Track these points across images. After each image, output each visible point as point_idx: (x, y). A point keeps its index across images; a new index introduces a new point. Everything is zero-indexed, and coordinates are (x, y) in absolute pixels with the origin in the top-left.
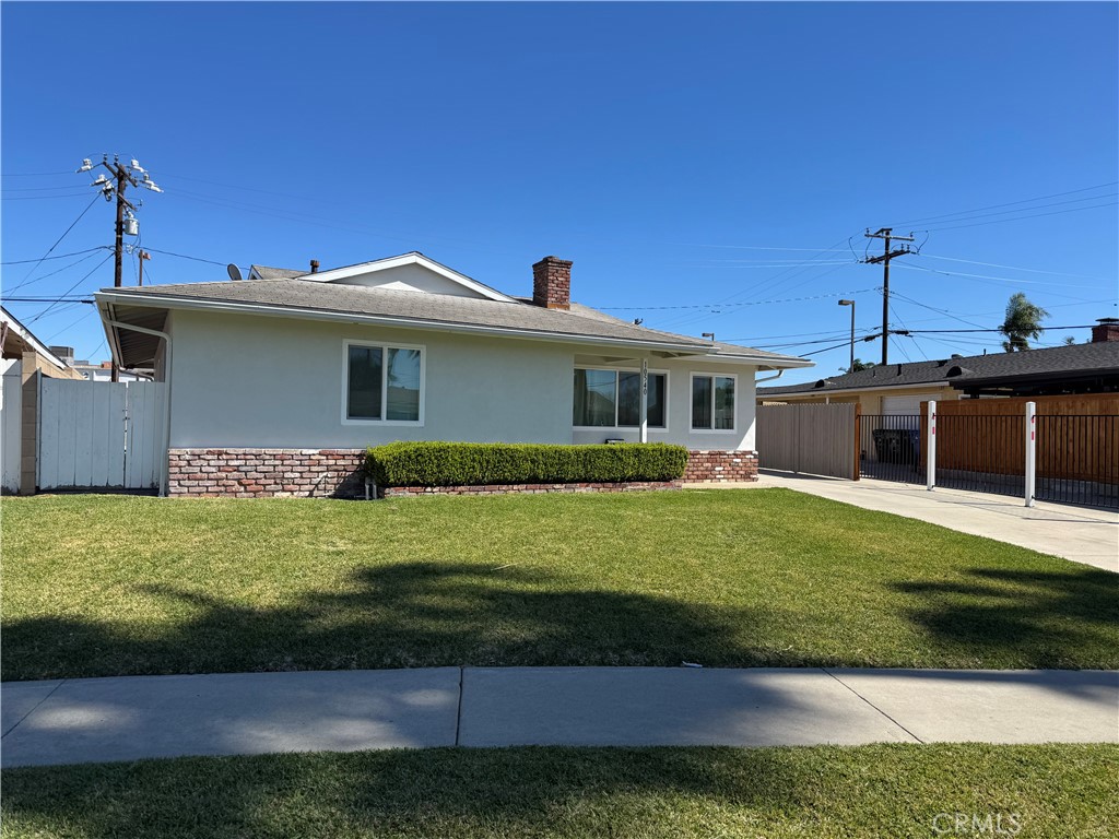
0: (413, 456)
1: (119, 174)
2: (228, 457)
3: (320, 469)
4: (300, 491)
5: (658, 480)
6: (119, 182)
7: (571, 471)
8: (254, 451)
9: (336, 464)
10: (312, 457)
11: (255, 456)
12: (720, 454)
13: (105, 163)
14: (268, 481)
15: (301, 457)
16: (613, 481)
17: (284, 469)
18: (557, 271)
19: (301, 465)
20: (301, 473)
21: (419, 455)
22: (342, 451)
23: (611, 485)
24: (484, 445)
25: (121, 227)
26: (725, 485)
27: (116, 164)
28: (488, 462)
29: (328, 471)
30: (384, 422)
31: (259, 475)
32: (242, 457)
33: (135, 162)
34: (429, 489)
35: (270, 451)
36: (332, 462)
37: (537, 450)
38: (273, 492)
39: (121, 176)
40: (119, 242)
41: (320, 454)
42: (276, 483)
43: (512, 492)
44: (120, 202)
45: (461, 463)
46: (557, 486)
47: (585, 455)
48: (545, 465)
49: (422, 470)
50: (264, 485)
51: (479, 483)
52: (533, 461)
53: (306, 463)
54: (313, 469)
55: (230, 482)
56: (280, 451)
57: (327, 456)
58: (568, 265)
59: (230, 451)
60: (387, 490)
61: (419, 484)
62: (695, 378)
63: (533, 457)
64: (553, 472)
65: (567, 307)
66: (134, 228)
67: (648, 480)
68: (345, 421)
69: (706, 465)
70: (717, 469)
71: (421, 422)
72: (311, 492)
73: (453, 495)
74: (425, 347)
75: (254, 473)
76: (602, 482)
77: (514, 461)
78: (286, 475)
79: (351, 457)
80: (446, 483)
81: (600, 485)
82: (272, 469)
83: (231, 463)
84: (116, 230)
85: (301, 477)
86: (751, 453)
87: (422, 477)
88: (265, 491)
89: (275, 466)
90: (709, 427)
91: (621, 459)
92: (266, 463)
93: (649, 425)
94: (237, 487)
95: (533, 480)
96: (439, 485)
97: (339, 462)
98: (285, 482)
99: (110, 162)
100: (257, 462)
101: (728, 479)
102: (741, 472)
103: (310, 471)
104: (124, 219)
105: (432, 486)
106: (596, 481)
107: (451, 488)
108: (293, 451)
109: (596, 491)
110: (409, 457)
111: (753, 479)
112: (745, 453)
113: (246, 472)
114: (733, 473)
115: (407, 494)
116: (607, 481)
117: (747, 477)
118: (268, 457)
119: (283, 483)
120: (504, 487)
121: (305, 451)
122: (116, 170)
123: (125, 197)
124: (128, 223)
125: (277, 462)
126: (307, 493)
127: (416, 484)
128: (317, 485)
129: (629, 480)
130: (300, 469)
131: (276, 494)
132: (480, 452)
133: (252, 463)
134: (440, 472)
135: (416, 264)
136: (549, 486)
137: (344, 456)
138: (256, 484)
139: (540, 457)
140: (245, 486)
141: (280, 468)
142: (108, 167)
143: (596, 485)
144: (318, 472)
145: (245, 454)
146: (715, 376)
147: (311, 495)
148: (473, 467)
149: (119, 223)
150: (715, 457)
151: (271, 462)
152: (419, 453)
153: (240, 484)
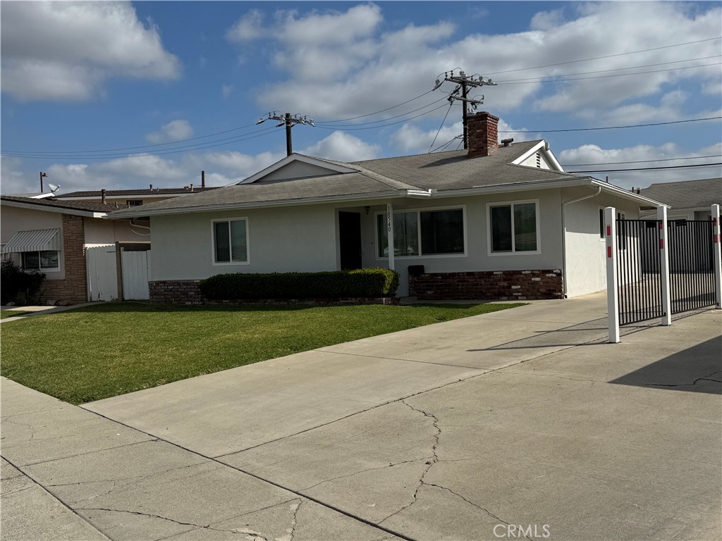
12: (516, 273)
15: (194, 284)
18: (475, 125)
19: (194, 288)
30: (231, 263)
34: (224, 301)
35: (182, 281)
50: (182, 298)
56: (186, 281)
62: (492, 209)
65: (486, 153)
68: (214, 264)
69: (502, 283)
70: (513, 287)
71: (248, 262)
83: (169, 287)
86: (551, 271)
89: (184, 289)
90: (510, 249)
101: (527, 296)
102: (542, 290)
107: (235, 301)
111: (557, 297)
112: (545, 272)
117: (550, 294)
135: (296, 160)
140: (175, 298)
141: (187, 290)
146: (513, 204)
150: (511, 277)
152: (215, 281)
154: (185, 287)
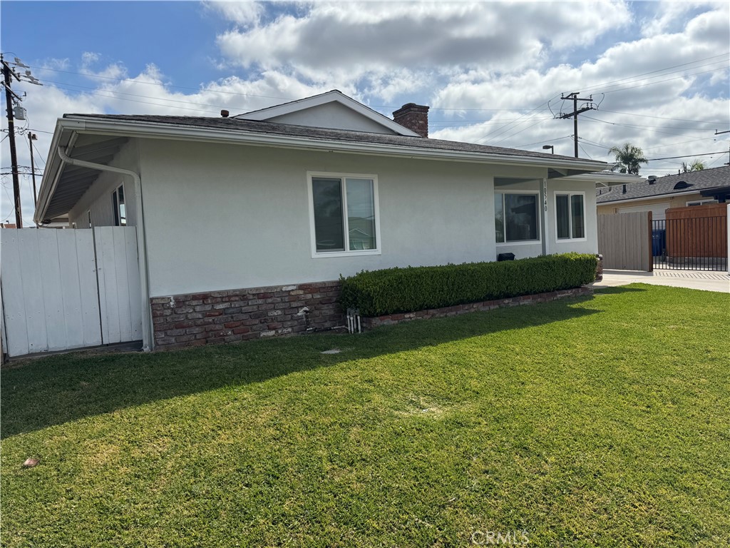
2: (214, 300)
3: (299, 304)
4: (283, 328)
5: (578, 287)
9: (313, 298)
10: (292, 293)
11: (240, 297)
14: (254, 321)
17: (267, 307)
19: (282, 302)
20: (283, 309)
22: (318, 284)
29: (306, 305)
30: (349, 253)
31: (244, 317)
32: (227, 299)
34: (407, 315)
36: (309, 296)
38: (259, 331)
39: (7, 71)
40: (11, 125)
41: (299, 290)
42: (261, 322)
46: (506, 301)
50: (251, 326)
53: (286, 299)
54: (294, 304)
56: (263, 290)
57: (305, 290)
60: (373, 321)
61: (397, 311)
62: (557, 196)
68: (316, 255)
71: (378, 251)
73: (428, 318)
74: (377, 175)
75: (240, 314)
78: (270, 314)
79: (326, 289)
82: (256, 308)
83: (217, 307)
85: (284, 314)
87: (402, 305)
88: (251, 331)
89: (258, 306)
90: (568, 236)
92: (250, 303)
96: (414, 310)
97: (315, 296)
98: (270, 320)
100: (242, 303)
103: (290, 307)
105: (408, 312)
107: (425, 312)
113: (232, 315)
115: (390, 323)
118: (251, 296)
119: (268, 323)
124: (17, 110)
130: (282, 306)
133: (237, 304)
137: (319, 289)
138: (242, 325)
140: (232, 329)
141: (264, 307)
144: (298, 307)
145: (229, 296)
146: (570, 194)
151: (255, 302)
154: (260, 301)
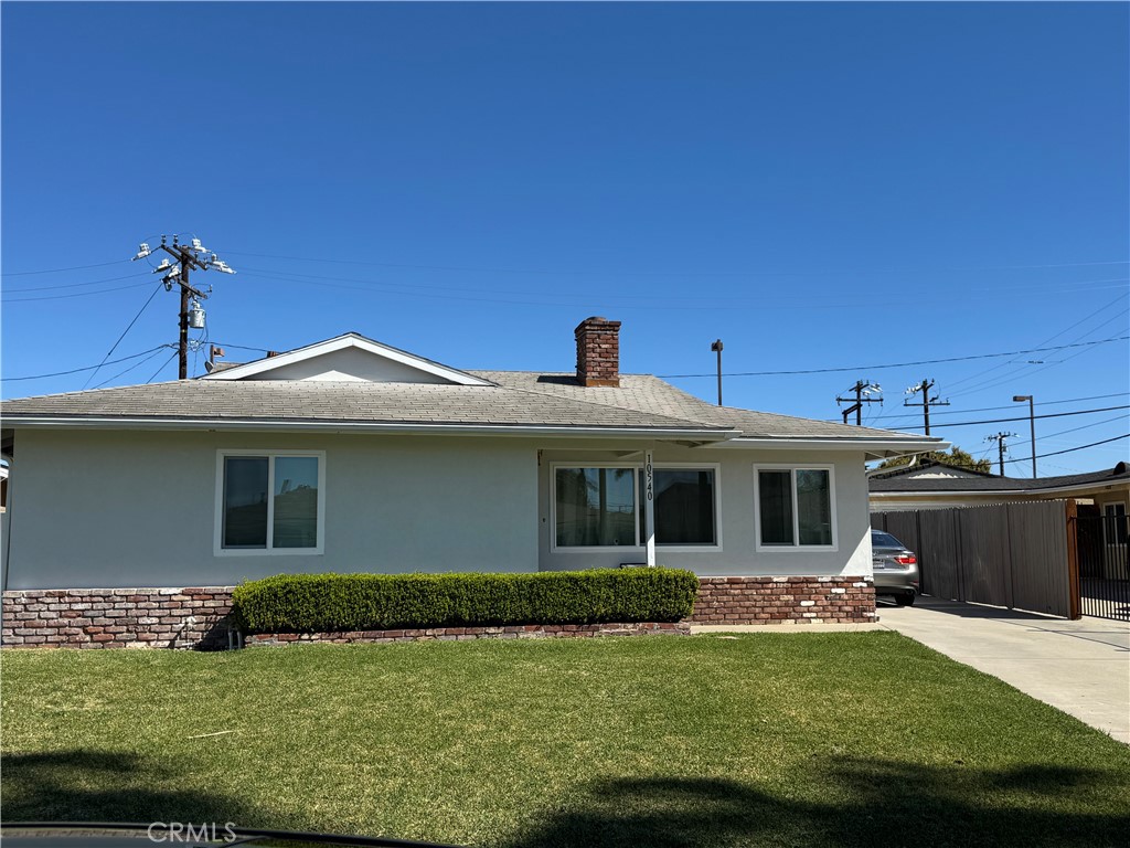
0: (280, 594)
1: (182, 257)
2: (71, 599)
3: (183, 612)
4: (158, 640)
5: (651, 620)
6: (183, 266)
7: (509, 609)
8: (101, 591)
9: (203, 606)
10: (174, 598)
11: (104, 597)
12: (807, 581)
13: (163, 247)
14: (119, 629)
15: (159, 598)
16: (577, 621)
17: (139, 613)
18: (599, 336)
19: (159, 608)
20: (159, 617)
21: (290, 592)
22: (212, 589)
23: (574, 627)
24: (380, 576)
25: (185, 320)
26: (818, 626)
27: (175, 246)
28: (388, 599)
29: (193, 614)
30: (270, 551)
31: (107, 621)
32: (88, 599)
33: (197, 242)
34: (306, 636)
35: (122, 591)
36: (198, 603)
37: (458, 580)
38: (125, 641)
39: (185, 259)
40: (184, 338)
41: (183, 594)
42: (128, 631)
43: (423, 638)
44: (185, 291)
45: (349, 601)
46: (492, 630)
47: (531, 586)
48: (472, 601)
49: (294, 611)
50: (115, 634)
51: (377, 627)
52: (453, 597)
53: (166, 605)
54: (175, 612)
55: (74, 630)
56: (134, 591)
57: (192, 596)
58: (615, 326)
59: (74, 592)
60: (248, 638)
61: (291, 628)
62: (762, 475)
63: (452, 590)
64: (484, 611)
65: (616, 384)
66: (200, 320)
67: (634, 621)
68: (219, 552)
69: (786, 597)
70: (803, 603)
71: (320, 549)
72: (172, 642)
73: (339, 643)
74: (324, 453)
75: (103, 618)
76: (559, 623)
77: (424, 596)
78: (141, 621)
79: (223, 597)
80: (328, 629)
81: (557, 627)
82: (123, 613)
83: (75, 607)
84: (180, 324)
85: (160, 623)
86: (861, 579)
87: (295, 620)
88: (115, 640)
89: (127, 609)
90: (790, 541)
91: (586, 592)
92: (117, 606)
93: (657, 542)
94: (82, 636)
95: (454, 622)
96: (319, 630)
97: (208, 603)
98: (140, 629)
99: (169, 244)
100: (106, 605)
101: (824, 618)
102: (847, 608)
103: (171, 616)
104: (190, 308)
105: (309, 632)
106: (551, 622)
107: (337, 634)
108: (148, 591)
109: (551, 637)
110: (275, 595)
111: (869, 619)
112: (851, 580)
113: (92, 618)
114: (832, 609)
115: (274, 644)
116: (566, 622)
117: (858, 614)
118: (118, 599)
119: (137, 632)
120: (413, 632)
121: (164, 591)
122: (180, 254)
123: (190, 285)
124: (193, 314)
125: (130, 605)
126: (167, 643)
127: (285, 629)
128: (179, 633)
129: (604, 620)
130: (159, 613)
131: (129, 644)
132: (376, 585)
133: (100, 606)
134: (319, 613)
135: (353, 348)
136: (479, 630)
137: (213, 595)
138: (105, 632)
139: (463, 591)
140: (91, 634)
141: (134, 612)
142: (167, 250)
143: (552, 628)
144: (181, 617)
145: (91, 596)
146: (795, 469)
147: (172, 646)
148: (367, 606)
149: (184, 315)
150: (798, 587)
151: (123, 605)
152: (288, 590)
153: (86, 632)
